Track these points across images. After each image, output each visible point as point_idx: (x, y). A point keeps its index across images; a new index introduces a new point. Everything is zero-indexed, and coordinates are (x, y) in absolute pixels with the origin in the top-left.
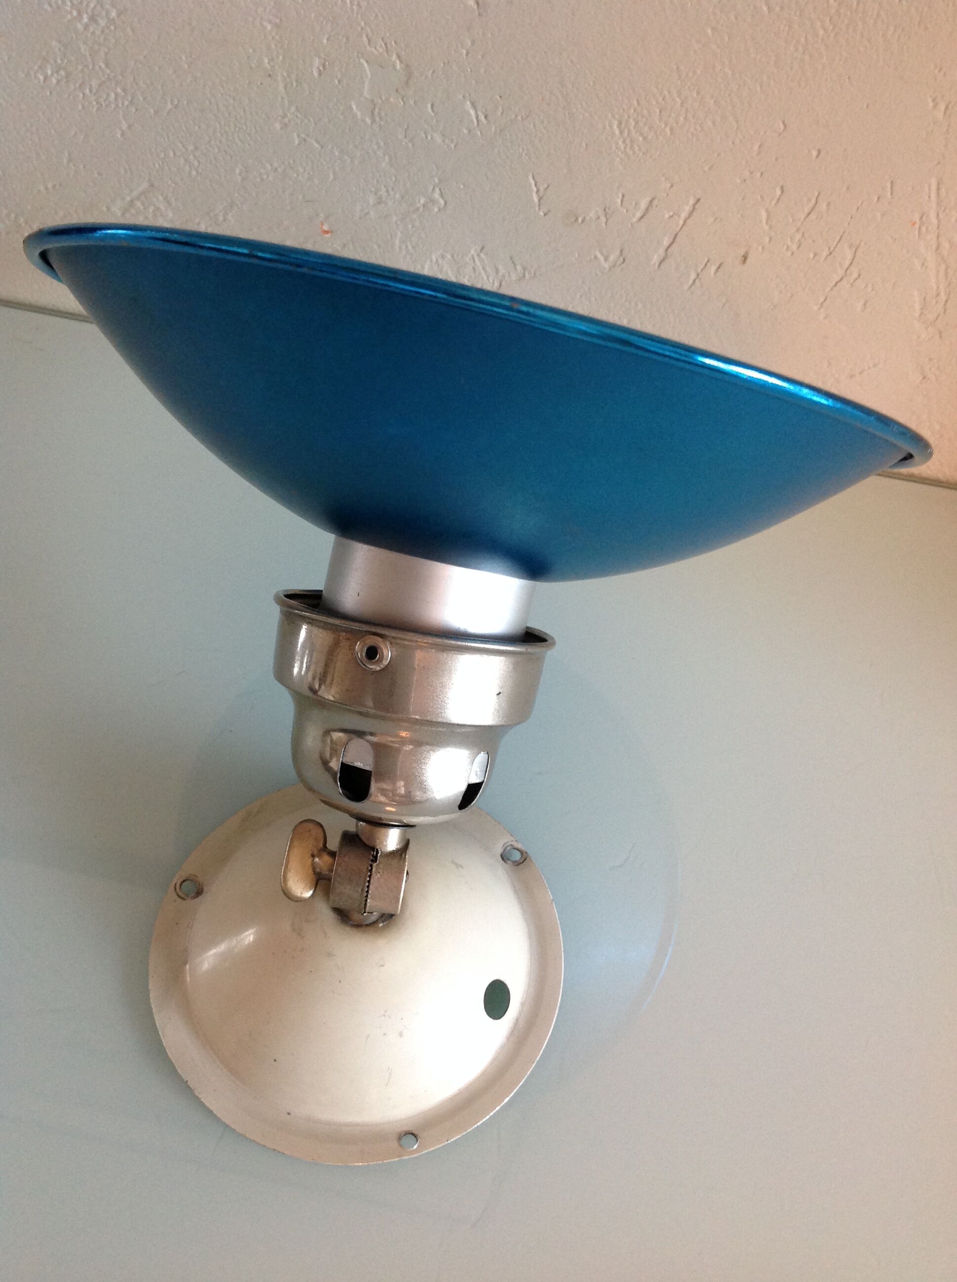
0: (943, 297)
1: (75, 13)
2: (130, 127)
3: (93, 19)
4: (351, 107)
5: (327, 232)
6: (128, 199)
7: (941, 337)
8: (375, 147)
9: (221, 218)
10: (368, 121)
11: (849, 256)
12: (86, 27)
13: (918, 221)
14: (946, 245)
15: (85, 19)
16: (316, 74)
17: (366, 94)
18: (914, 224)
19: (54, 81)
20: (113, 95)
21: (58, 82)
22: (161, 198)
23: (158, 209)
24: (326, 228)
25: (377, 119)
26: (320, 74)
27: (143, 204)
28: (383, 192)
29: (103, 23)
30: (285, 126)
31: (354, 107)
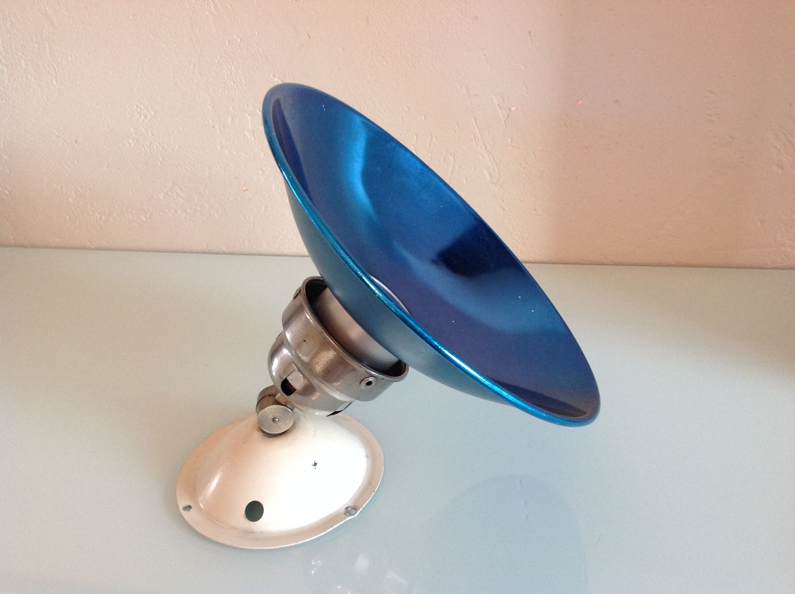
0: (497, 170)
1: (139, 116)
2: (163, 159)
3: (145, 117)
4: (245, 135)
5: (245, 191)
6: (165, 191)
7: (502, 188)
8: (257, 149)
9: (203, 192)
10: (253, 138)
11: (452, 160)
12: (143, 121)
13: (473, 138)
14: (488, 146)
15: (143, 117)
16: (230, 123)
17: (250, 127)
18: (472, 139)
19: (133, 145)
20: (155, 147)
21: (134, 145)
22: (178, 188)
23: (177, 194)
24: (245, 189)
25: (256, 137)
26: (232, 123)
27: (171, 192)
28: (264, 168)
29: (149, 117)
30: (222, 147)
31: (247, 134)
